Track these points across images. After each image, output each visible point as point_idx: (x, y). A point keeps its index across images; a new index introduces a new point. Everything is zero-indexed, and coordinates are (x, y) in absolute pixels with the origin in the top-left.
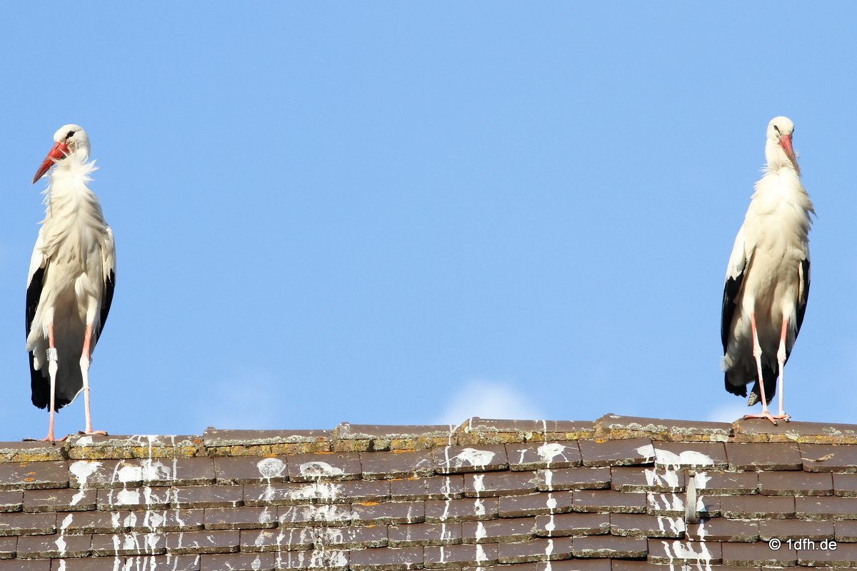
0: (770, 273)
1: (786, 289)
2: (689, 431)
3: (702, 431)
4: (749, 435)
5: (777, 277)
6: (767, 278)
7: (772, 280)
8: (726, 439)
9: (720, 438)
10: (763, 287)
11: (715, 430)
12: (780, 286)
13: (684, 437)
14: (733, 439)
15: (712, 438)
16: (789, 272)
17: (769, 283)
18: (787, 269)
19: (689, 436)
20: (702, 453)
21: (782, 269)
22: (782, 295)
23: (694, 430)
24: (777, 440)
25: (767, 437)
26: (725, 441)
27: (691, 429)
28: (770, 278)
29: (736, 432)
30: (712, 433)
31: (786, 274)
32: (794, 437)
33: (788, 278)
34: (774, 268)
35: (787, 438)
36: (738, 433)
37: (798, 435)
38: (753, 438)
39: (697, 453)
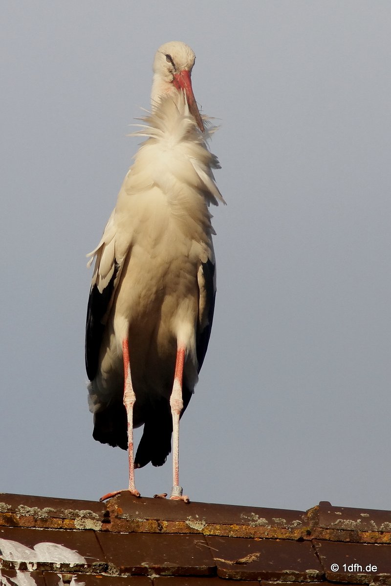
0: (154, 282)
1: (177, 305)
2: (43, 512)
3: (63, 512)
4: (133, 521)
5: (164, 288)
6: (149, 290)
7: (157, 292)
8: (98, 527)
9: (89, 524)
10: (142, 303)
11: (82, 513)
12: (168, 300)
13: (36, 521)
14: (109, 527)
15: (77, 524)
16: (182, 281)
17: (153, 297)
18: (178, 276)
19: (44, 520)
20: (64, 546)
21: (170, 276)
22: (172, 313)
23: (50, 512)
24: (173, 529)
25: (159, 525)
26: (97, 529)
27: (46, 509)
28: (154, 289)
29: (112, 517)
30: (78, 516)
31: (177, 284)
32: (198, 526)
33: (181, 288)
34: (159, 275)
35: (188, 527)
36: (116, 517)
37: (204, 523)
38: (138, 526)
39: (59, 546)
